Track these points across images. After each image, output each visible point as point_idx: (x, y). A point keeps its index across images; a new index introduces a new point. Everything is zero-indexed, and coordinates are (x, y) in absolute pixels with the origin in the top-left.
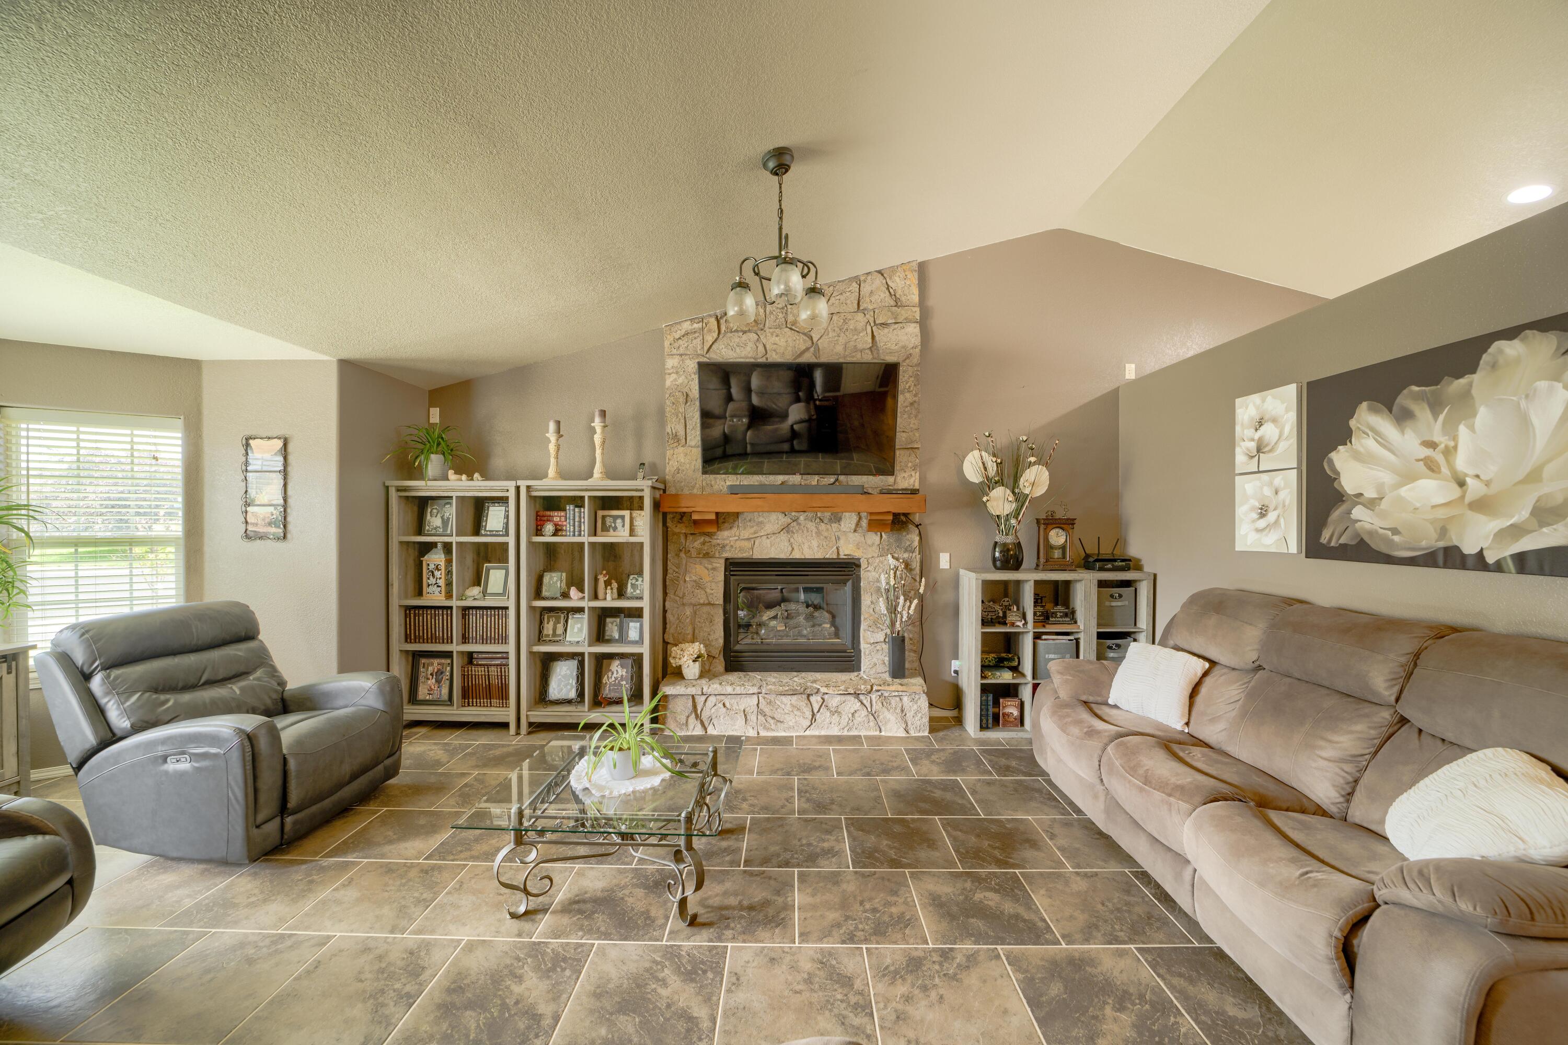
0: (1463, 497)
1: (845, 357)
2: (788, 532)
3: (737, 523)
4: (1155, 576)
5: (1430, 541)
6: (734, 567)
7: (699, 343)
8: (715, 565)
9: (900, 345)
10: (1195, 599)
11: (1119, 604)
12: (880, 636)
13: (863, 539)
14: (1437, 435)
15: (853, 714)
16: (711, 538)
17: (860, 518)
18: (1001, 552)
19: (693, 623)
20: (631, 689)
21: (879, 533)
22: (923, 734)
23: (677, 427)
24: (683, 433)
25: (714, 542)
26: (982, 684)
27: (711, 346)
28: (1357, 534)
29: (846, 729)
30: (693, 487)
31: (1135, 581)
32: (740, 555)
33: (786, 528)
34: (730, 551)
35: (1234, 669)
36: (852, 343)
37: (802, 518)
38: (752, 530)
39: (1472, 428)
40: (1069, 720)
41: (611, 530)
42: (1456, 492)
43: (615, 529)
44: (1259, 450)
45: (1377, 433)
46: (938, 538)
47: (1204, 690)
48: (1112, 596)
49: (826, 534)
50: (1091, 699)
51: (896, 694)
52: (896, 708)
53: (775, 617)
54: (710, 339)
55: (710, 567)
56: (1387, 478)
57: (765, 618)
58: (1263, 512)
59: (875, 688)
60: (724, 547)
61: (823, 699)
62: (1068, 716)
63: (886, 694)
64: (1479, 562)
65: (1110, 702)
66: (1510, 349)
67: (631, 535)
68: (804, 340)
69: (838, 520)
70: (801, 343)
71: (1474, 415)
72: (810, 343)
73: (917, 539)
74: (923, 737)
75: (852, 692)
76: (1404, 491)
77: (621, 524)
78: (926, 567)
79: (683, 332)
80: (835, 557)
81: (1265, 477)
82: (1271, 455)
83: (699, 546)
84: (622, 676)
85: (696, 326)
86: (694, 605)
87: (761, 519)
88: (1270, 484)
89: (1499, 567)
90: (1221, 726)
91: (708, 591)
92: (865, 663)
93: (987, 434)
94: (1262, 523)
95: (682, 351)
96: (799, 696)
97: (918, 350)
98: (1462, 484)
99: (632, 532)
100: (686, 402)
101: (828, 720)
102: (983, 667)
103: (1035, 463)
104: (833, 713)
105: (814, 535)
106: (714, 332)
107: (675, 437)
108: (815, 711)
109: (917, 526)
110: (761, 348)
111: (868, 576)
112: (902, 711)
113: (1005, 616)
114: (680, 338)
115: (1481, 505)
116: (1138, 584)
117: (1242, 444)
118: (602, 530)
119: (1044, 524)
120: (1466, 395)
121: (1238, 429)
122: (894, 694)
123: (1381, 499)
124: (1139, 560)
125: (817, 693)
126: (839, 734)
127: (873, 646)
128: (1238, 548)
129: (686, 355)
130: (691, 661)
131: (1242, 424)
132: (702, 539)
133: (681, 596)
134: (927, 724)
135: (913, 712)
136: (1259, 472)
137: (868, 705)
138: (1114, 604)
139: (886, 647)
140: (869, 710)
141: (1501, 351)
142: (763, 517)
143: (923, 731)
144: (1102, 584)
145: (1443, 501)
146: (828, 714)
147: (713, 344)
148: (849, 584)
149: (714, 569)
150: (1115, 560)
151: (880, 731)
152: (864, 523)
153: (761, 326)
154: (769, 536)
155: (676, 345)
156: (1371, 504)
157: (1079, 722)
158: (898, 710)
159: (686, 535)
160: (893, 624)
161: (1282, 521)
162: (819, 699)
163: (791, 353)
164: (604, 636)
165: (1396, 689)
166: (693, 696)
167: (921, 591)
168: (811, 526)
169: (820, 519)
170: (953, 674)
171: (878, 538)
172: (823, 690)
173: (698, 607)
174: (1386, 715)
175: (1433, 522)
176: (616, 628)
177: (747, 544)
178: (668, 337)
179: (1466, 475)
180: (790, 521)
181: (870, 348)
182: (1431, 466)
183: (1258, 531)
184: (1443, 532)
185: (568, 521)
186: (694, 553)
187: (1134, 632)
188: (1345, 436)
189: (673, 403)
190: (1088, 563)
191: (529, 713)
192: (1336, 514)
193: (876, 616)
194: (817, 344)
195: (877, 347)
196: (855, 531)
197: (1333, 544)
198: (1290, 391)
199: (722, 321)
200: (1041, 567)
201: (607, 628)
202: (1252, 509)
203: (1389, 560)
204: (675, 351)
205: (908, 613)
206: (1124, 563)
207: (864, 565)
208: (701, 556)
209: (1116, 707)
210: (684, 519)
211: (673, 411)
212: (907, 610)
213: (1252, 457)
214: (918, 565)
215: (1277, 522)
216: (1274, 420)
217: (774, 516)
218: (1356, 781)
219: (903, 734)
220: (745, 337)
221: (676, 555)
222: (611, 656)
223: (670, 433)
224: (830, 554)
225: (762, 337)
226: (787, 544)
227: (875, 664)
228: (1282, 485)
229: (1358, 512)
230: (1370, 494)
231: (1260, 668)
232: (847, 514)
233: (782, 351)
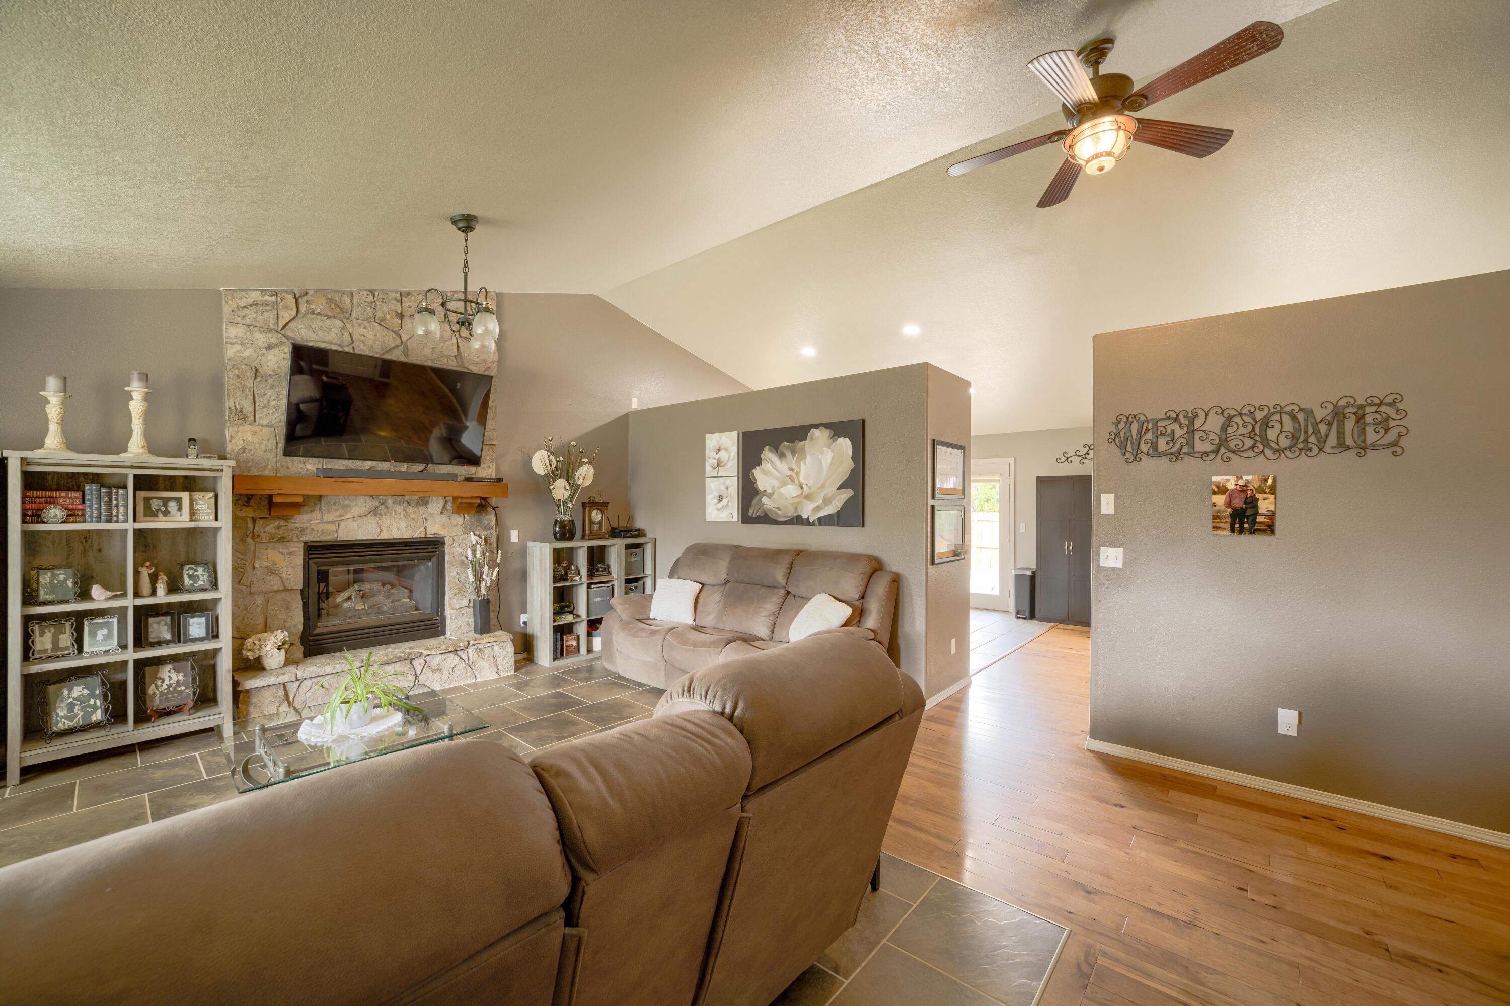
0: (802, 494)
1: (433, 361)
2: (375, 515)
3: (318, 506)
4: (655, 539)
5: (791, 513)
6: (313, 550)
7: (272, 317)
8: (293, 549)
9: (481, 358)
10: (689, 550)
11: (635, 559)
12: (465, 602)
13: (448, 519)
14: (794, 467)
15: (453, 669)
16: (287, 522)
17: (446, 502)
18: (559, 528)
19: (264, 611)
20: (194, 693)
21: (462, 515)
22: (510, 674)
23: (243, 402)
24: (251, 410)
25: (291, 525)
26: (554, 626)
27: (287, 324)
28: (764, 511)
29: (447, 683)
30: (265, 468)
31: (642, 544)
32: (323, 538)
33: (375, 512)
34: (311, 534)
35: (714, 586)
36: (439, 349)
37: (390, 501)
38: (337, 513)
39: (805, 463)
40: (636, 630)
41: (160, 515)
42: (799, 492)
43: (166, 513)
44: (718, 465)
45: (772, 462)
46: (509, 517)
47: (701, 600)
48: (631, 555)
49: (413, 516)
50: (641, 617)
51: (489, 645)
52: (489, 657)
53: (349, 598)
54: (286, 316)
55: (285, 551)
56: (776, 484)
57: (339, 600)
58: (720, 499)
59: (471, 643)
60: (303, 530)
61: (425, 661)
62: (633, 628)
63: (480, 647)
64: (807, 522)
65: (651, 617)
66: (816, 432)
67: (191, 520)
68: (393, 338)
69: (426, 503)
70: (391, 340)
71: (806, 458)
72: (399, 341)
73: (494, 518)
74: (511, 675)
75: (453, 650)
76: (783, 490)
77: (176, 508)
78: (501, 540)
79: (250, 301)
80: (423, 536)
81: (721, 479)
82: (724, 468)
83: (273, 530)
84: (178, 681)
85: (267, 298)
86: (265, 593)
87: (346, 503)
88: (724, 484)
89: (813, 524)
90: (711, 617)
91: (284, 576)
92: (450, 627)
93: (550, 438)
94: (720, 505)
95: (248, 320)
96: (403, 663)
97: (495, 365)
98: (802, 488)
99: (193, 516)
100: (255, 378)
101: (430, 678)
102: (554, 614)
103: (586, 463)
104: (435, 672)
105: (402, 517)
106: (292, 309)
107: (241, 414)
108: (418, 673)
109: (494, 508)
110: (347, 336)
111: (451, 552)
112: (494, 658)
113: (566, 574)
114: (246, 307)
115: (808, 497)
116: (645, 545)
117: (709, 460)
118: (145, 515)
119: (589, 506)
120: (803, 449)
121: (707, 451)
122: (487, 645)
123: (773, 493)
124: (644, 530)
125: (420, 656)
126: (441, 688)
127: (458, 611)
128: (707, 520)
129: (255, 327)
130: (276, 650)
131: (709, 449)
132: (276, 523)
133: (248, 585)
134: (513, 665)
135: (502, 658)
136: (718, 477)
137: (466, 659)
138: (632, 560)
139: (470, 611)
140: (467, 662)
141: (814, 433)
142: (350, 500)
143: (510, 671)
144: (628, 547)
145: (795, 495)
146: (431, 673)
147: (290, 321)
148: (434, 559)
149: (291, 553)
150: (631, 531)
151: (476, 679)
152: (449, 506)
153: (347, 315)
154: (355, 519)
155: (241, 313)
156: (770, 496)
157: (643, 630)
158: (491, 658)
159: (254, 520)
160: (478, 590)
161: (730, 504)
162: (422, 661)
163: (380, 347)
164: (147, 638)
165: (786, 580)
166: (284, 684)
167: (498, 561)
168: (400, 509)
169: (408, 503)
170: (522, 625)
171: (462, 519)
172: (426, 653)
173: (271, 594)
174: (783, 592)
175: (793, 504)
176: (166, 628)
177: (332, 527)
178: (230, 302)
179: (803, 484)
180: (378, 504)
181: (455, 356)
182: (792, 479)
183: (718, 509)
184: (796, 509)
185: (87, 503)
186: (265, 537)
187: (642, 578)
188: (758, 462)
189: (238, 377)
190: (614, 533)
191: (23, 755)
192: (755, 501)
193: (461, 585)
194: (406, 344)
195: (461, 356)
196: (441, 513)
197: (754, 516)
198: (734, 434)
199: (302, 301)
200: (587, 537)
201: (150, 630)
202: (715, 497)
203: (777, 522)
204: (239, 320)
205: (491, 579)
206: (636, 532)
207: (447, 541)
208: (275, 540)
209: (654, 619)
210: (252, 502)
211: (238, 385)
212: (489, 576)
213: (715, 468)
214: (495, 540)
215: (727, 504)
216: (726, 449)
217: (361, 500)
218: (775, 624)
219: (496, 677)
220: (328, 322)
221: (242, 540)
222: (159, 662)
223: (233, 408)
224: (418, 534)
225: (348, 326)
226: (375, 525)
227: (461, 626)
228: (730, 485)
229: (765, 500)
230: (769, 491)
231: (727, 582)
232: (434, 498)
233: (370, 344)
